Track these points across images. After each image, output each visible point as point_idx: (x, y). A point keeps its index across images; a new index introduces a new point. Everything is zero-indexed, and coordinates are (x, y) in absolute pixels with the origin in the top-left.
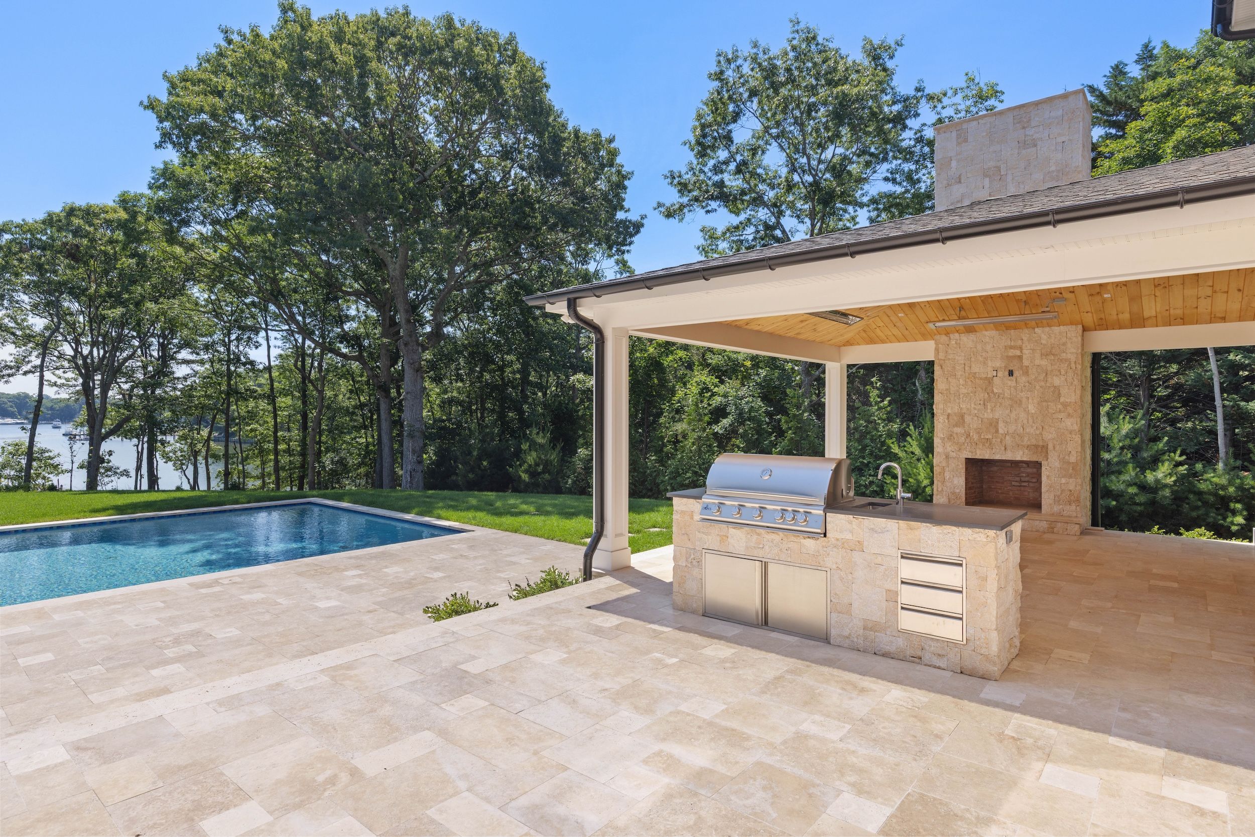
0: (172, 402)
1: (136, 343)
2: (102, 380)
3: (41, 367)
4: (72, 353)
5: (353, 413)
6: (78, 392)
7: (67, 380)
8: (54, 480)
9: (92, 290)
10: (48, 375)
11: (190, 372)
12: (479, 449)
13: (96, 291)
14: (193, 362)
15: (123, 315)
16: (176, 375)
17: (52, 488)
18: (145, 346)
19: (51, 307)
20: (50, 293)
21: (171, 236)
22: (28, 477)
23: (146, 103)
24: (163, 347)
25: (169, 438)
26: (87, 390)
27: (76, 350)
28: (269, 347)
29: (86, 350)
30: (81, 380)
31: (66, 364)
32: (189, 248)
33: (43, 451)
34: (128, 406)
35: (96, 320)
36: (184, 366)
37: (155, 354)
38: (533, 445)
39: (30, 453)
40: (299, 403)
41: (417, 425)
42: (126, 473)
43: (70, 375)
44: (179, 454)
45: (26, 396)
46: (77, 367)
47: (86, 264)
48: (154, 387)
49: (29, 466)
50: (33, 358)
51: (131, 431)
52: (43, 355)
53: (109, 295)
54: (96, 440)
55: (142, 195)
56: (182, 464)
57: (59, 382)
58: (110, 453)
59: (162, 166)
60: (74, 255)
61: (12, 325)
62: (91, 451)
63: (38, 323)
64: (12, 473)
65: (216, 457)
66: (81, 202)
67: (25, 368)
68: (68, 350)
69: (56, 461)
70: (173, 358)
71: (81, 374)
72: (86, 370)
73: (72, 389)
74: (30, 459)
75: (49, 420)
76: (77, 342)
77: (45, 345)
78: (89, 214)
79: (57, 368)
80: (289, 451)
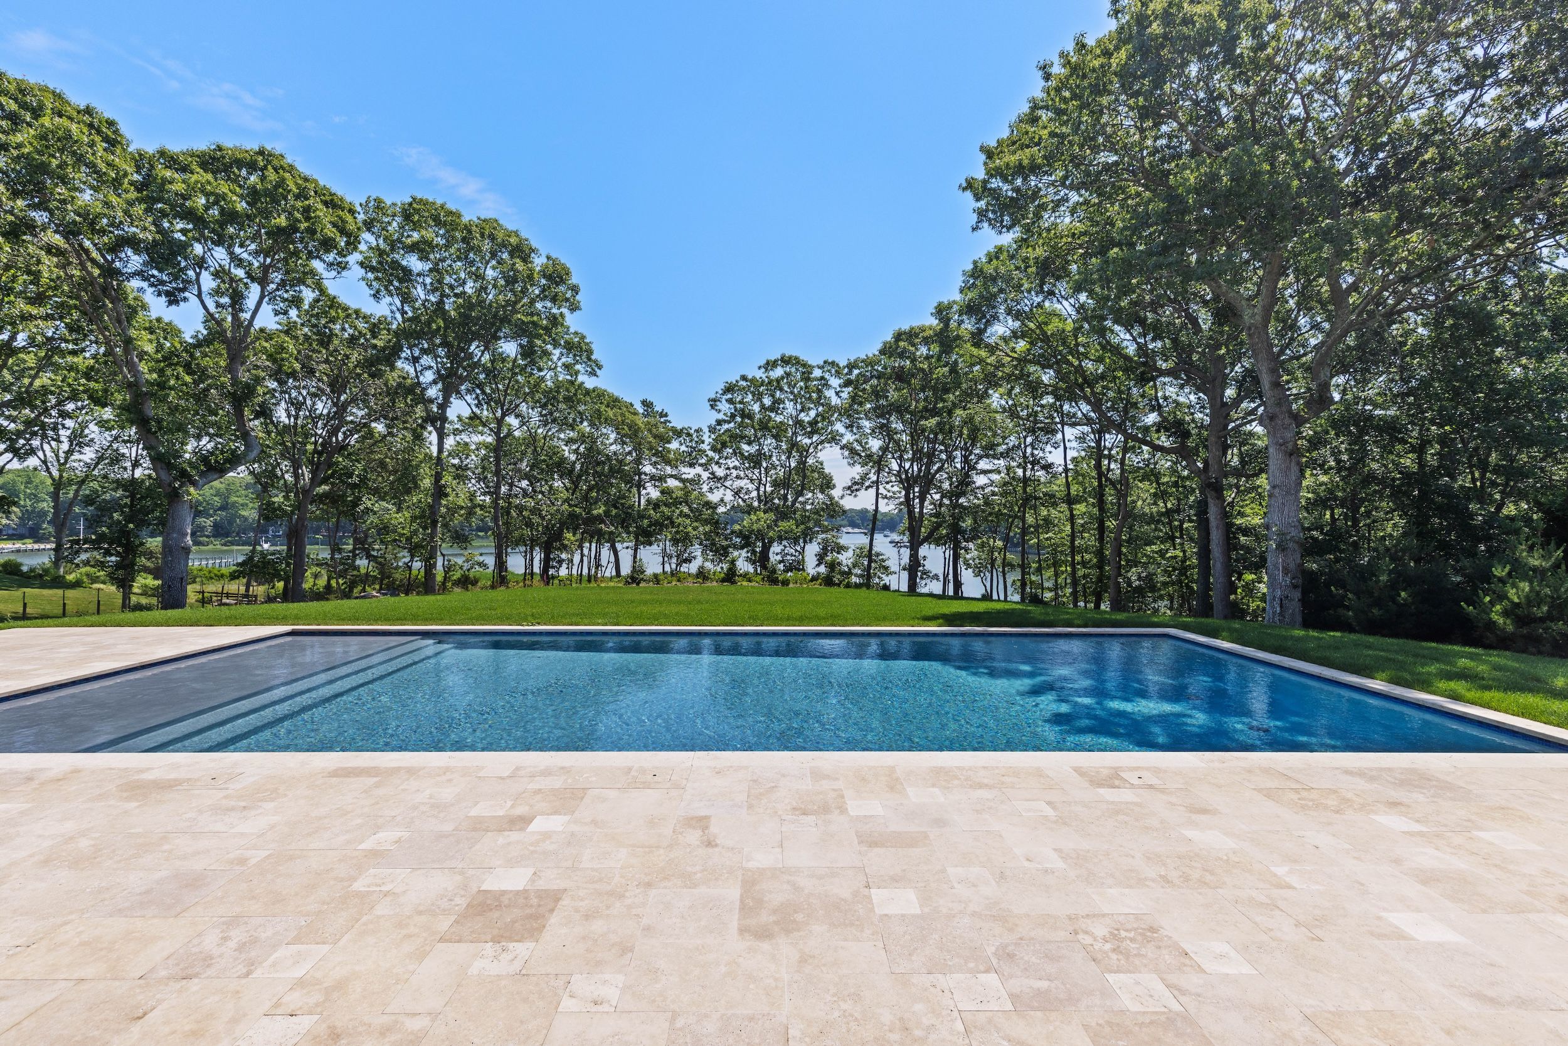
0: (973, 511)
1: (944, 456)
2: (920, 492)
3: (877, 482)
4: (897, 468)
5: (1158, 521)
6: (901, 504)
7: (894, 493)
8: (886, 580)
9: (913, 407)
10: (882, 490)
11: (987, 481)
12: (1391, 572)
13: (916, 407)
14: (990, 471)
15: (938, 424)
16: (977, 485)
17: (886, 588)
18: (951, 458)
19: (885, 430)
20: (882, 416)
21: (977, 338)
22: (869, 577)
23: (964, 185)
24: (966, 459)
25: (971, 545)
26: (908, 501)
27: (900, 466)
28: (1065, 448)
29: (907, 465)
30: (903, 493)
31: (893, 479)
32: (992, 349)
33: (878, 555)
34: (937, 515)
35: (916, 434)
36: (982, 476)
37: (958, 466)
38: (1519, 570)
39: (870, 555)
40: (1095, 511)
41: (1294, 533)
42: (936, 577)
43: (896, 489)
44: (977, 561)
45: (866, 511)
46: (901, 481)
47: (909, 384)
48: (958, 496)
49: (869, 566)
50: (871, 475)
51: (940, 538)
52: (878, 472)
53: (925, 409)
54: (914, 546)
55: (954, 302)
56: (980, 571)
57: (889, 494)
58: (925, 558)
59: (971, 266)
60: (901, 376)
61: (858, 448)
62: (911, 556)
63: (875, 444)
64: (859, 572)
65: (1012, 566)
66: (905, 327)
67: (867, 484)
68: (895, 466)
69: (886, 564)
70: (974, 468)
71: (904, 488)
72: (907, 483)
73: (897, 501)
74: (870, 561)
75: (882, 530)
76: (901, 457)
77: (879, 463)
78: (910, 335)
79: (887, 483)
80: (1084, 564)
